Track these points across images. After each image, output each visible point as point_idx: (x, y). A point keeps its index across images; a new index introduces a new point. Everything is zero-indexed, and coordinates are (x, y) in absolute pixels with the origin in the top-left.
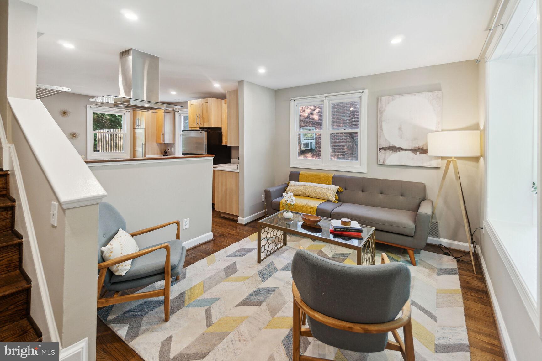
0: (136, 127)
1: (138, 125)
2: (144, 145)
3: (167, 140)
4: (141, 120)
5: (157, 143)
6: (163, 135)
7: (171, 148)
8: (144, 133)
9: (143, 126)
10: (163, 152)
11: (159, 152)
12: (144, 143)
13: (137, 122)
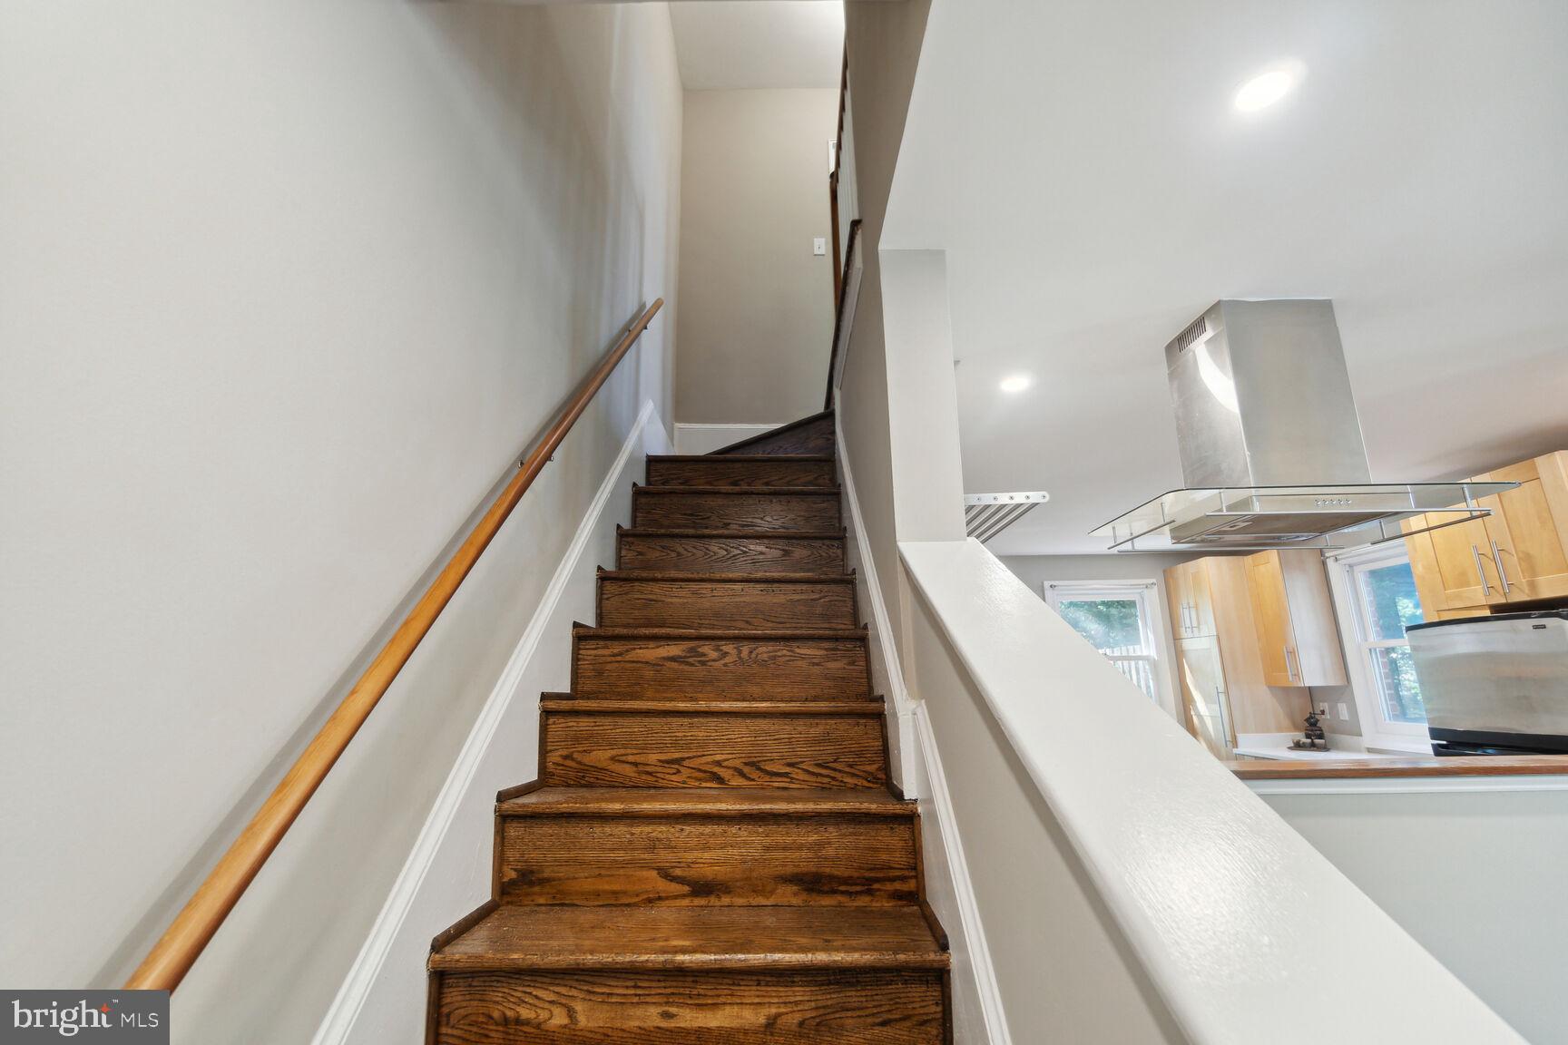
0: (1184, 633)
1: (1188, 624)
2: (1223, 698)
3: (1313, 671)
4: (1196, 607)
5: (1269, 687)
6: (1293, 653)
7: (1333, 709)
8: (1215, 651)
9: (1209, 628)
10: (1300, 720)
11: (1286, 722)
12: (1221, 689)
13: (1187, 617)
